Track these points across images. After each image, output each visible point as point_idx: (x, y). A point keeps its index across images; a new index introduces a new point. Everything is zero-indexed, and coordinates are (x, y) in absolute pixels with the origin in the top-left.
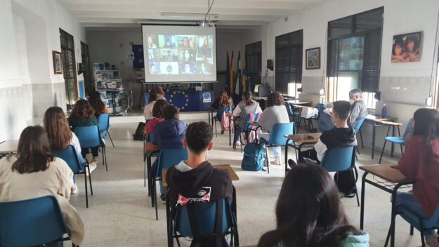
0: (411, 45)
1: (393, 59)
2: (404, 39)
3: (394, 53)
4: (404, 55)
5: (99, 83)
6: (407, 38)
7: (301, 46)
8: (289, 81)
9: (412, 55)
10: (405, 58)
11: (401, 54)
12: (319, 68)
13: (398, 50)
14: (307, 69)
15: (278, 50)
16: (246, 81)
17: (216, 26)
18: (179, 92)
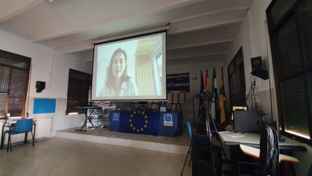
16: (225, 102)
17: (165, 31)
18: (139, 112)
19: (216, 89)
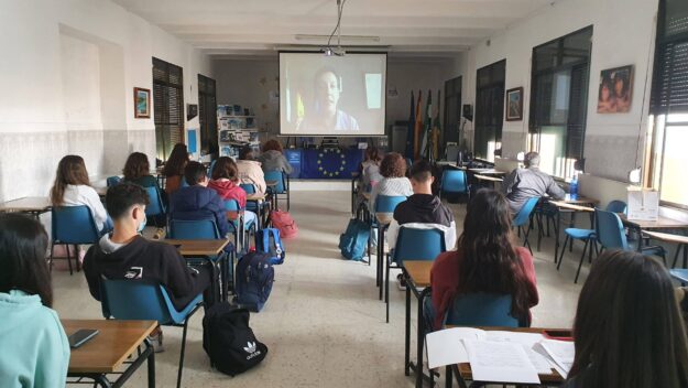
0: (619, 85)
1: (599, 107)
2: (613, 76)
3: (600, 98)
4: (612, 101)
5: (224, 133)
6: (616, 76)
7: (502, 84)
8: (489, 139)
9: (621, 102)
10: (613, 106)
11: (608, 100)
12: (521, 119)
13: (606, 94)
14: (508, 120)
15: (479, 90)
16: (438, 137)
17: (386, 53)
18: (332, 150)
19: (430, 119)
